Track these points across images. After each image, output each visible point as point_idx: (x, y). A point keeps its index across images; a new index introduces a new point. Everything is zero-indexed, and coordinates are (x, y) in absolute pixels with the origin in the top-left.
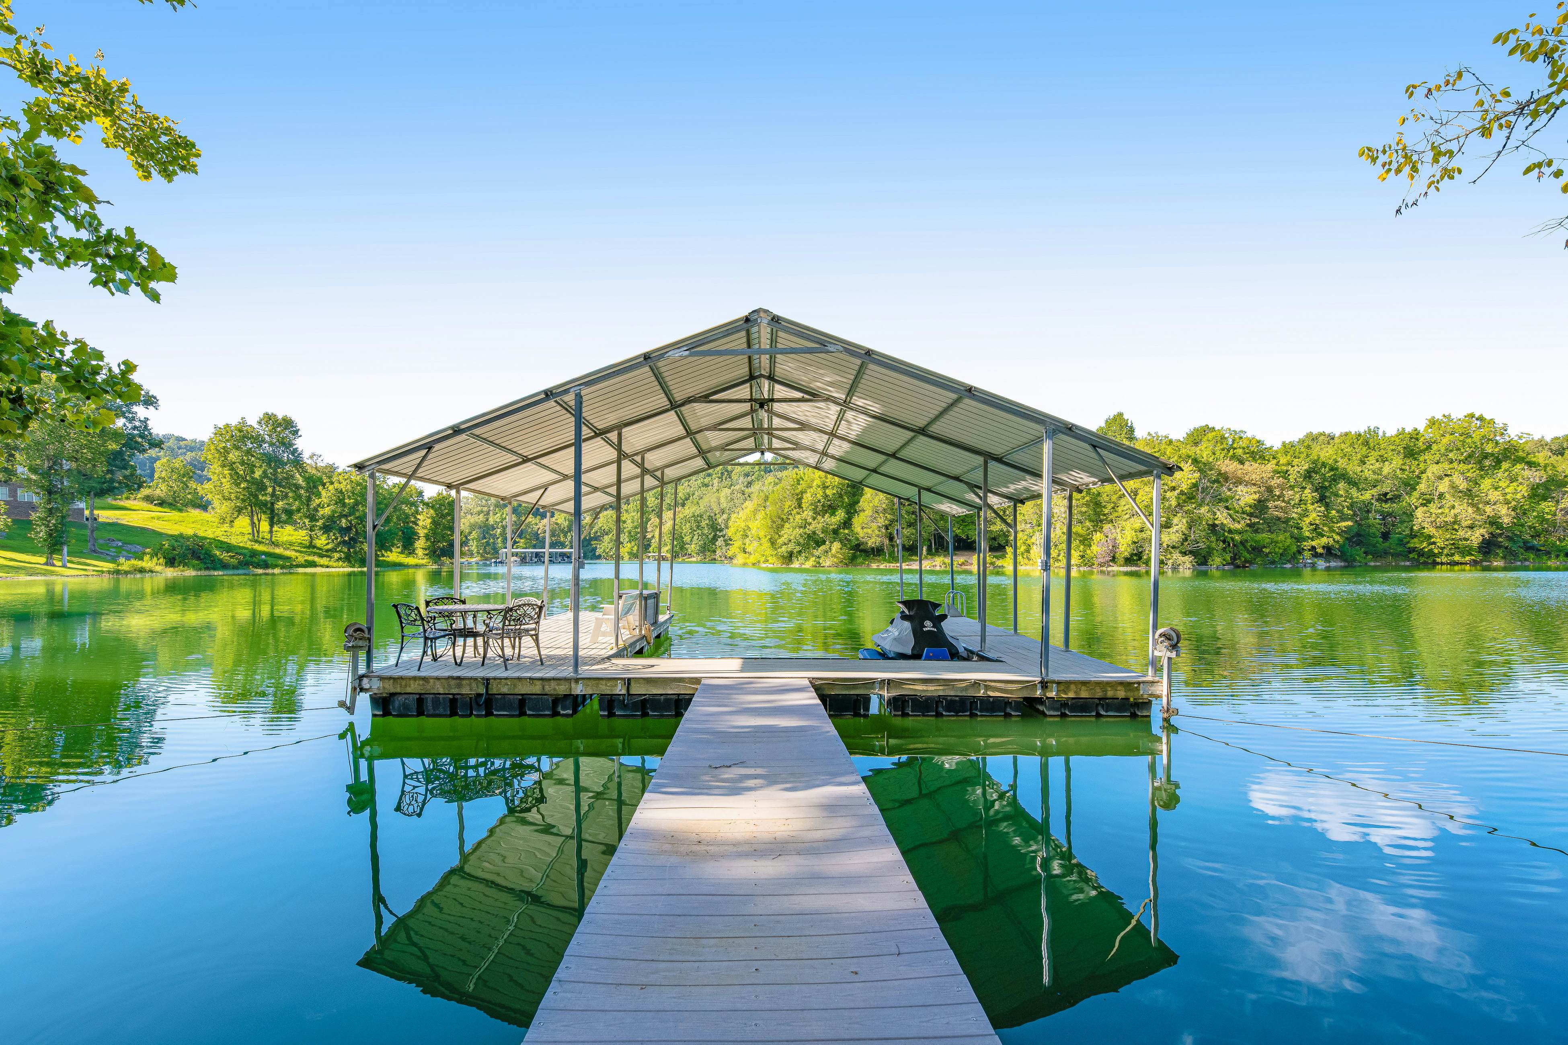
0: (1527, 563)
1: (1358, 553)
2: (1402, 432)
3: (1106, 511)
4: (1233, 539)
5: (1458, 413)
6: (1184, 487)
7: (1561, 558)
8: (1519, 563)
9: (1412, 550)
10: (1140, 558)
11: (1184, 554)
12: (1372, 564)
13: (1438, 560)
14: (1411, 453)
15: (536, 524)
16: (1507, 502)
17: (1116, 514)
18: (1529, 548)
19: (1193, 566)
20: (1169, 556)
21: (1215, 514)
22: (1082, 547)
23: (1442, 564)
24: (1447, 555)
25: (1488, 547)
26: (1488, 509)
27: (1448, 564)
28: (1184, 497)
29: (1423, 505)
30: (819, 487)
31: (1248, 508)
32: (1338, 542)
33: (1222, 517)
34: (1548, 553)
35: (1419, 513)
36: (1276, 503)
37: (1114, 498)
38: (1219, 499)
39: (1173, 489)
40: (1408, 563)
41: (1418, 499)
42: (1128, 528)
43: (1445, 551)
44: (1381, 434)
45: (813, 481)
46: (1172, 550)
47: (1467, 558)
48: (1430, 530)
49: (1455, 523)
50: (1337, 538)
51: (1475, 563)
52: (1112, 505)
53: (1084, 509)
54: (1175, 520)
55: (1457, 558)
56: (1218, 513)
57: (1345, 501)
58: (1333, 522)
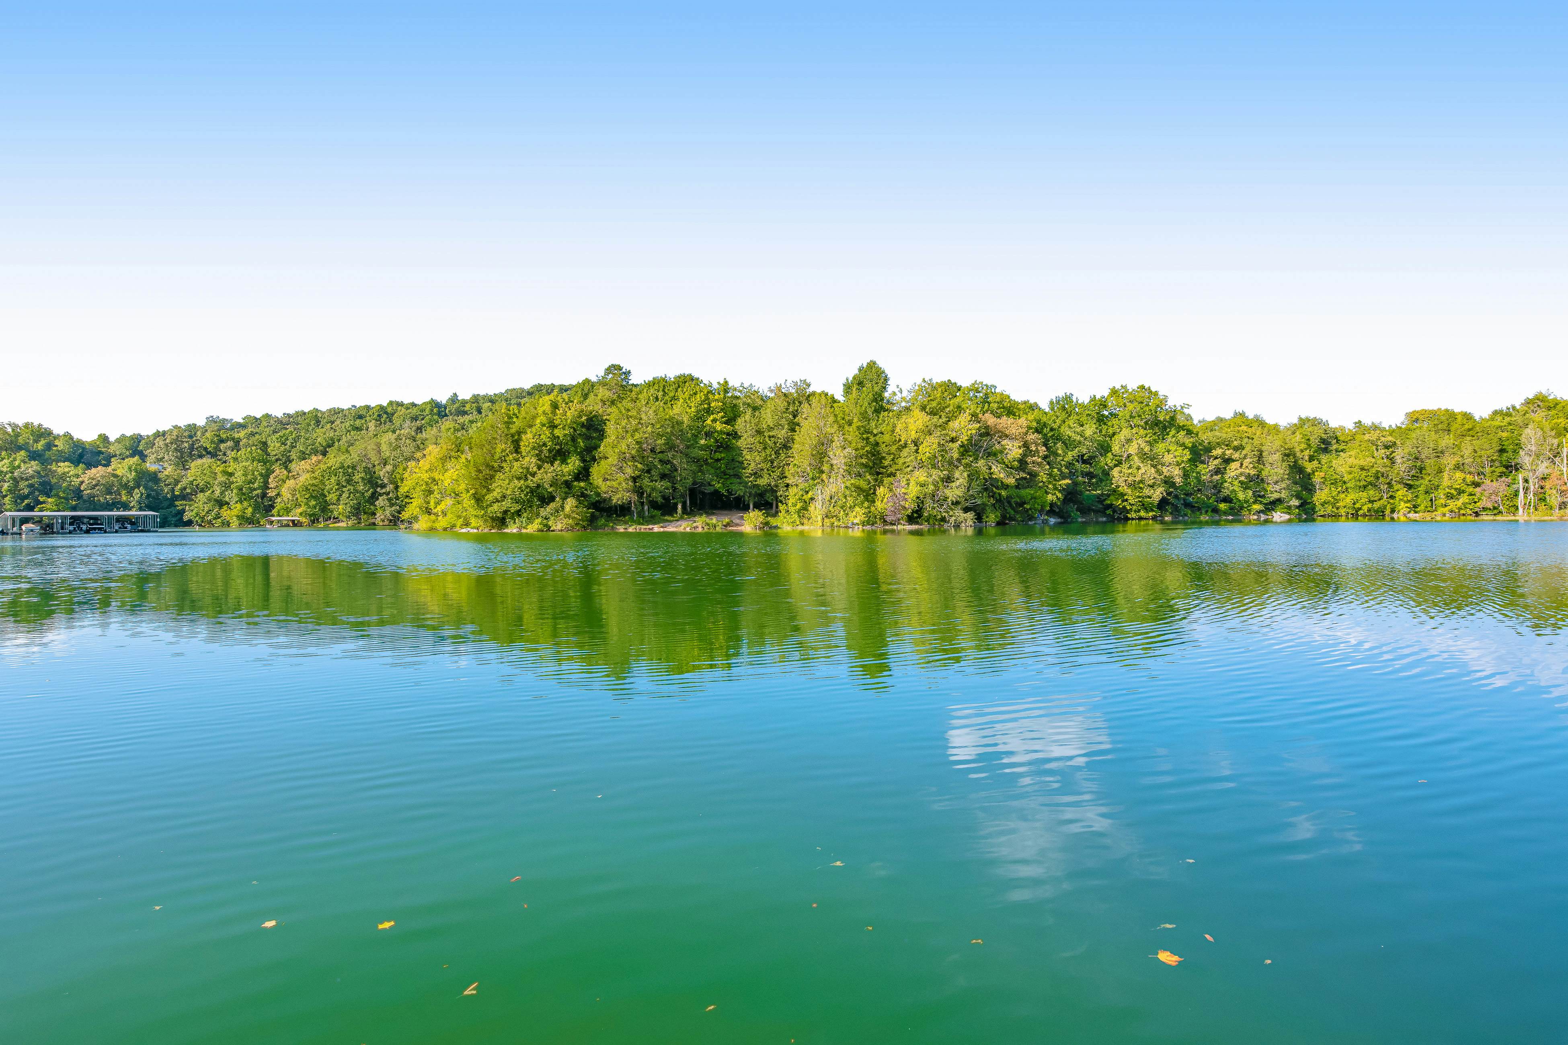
0: (1186, 518)
1: (1072, 509)
2: (1093, 399)
3: (886, 463)
4: (1000, 494)
5: (1132, 386)
6: (964, 438)
7: (1209, 513)
8: (1181, 518)
9: (1110, 506)
10: (920, 516)
11: (966, 510)
12: (1080, 520)
13: (1129, 516)
14: (1101, 420)
15: (77, 476)
16: (1178, 464)
17: (897, 467)
18: (1187, 505)
19: (975, 523)
20: (951, 513)
21: (990, 469)
22: (866, 504)
23: (1133, 519)
24: (1135, 511)
25: (1163, 504)
26: (1165, 470)
27: (1135, 519)
28: (962, 449)
29: (1116, 466)
30: (544, 425)
31: (1016, 463)
32: (1058, 499)
33: (998, 472)
34: (1199, 509)
35: (1115, 472)
36: (1034, 459)
37: (894, 448)
38: (990, 454)
39: (953, 440)
40: (1104, 519)
41: (1112, 460)
42: (912, 483)
43: (1134, 508)
44: (1074, 400)
45: (534, 418)
46: (953, 507)
47: (1151, 514)
48: (1124, 489)
49: (1141, 482)
50: (1059, 495)
51: (1154, 518)
52: (892, 456)
53: (864, 461)
54: (957, 474)
55: (1142, 514)
56: (994, 467)
57: (1063, 460)
58: (1055, 480)
